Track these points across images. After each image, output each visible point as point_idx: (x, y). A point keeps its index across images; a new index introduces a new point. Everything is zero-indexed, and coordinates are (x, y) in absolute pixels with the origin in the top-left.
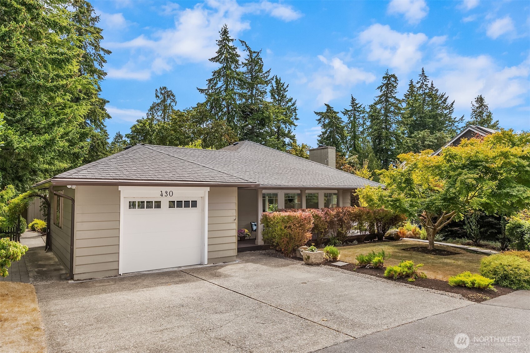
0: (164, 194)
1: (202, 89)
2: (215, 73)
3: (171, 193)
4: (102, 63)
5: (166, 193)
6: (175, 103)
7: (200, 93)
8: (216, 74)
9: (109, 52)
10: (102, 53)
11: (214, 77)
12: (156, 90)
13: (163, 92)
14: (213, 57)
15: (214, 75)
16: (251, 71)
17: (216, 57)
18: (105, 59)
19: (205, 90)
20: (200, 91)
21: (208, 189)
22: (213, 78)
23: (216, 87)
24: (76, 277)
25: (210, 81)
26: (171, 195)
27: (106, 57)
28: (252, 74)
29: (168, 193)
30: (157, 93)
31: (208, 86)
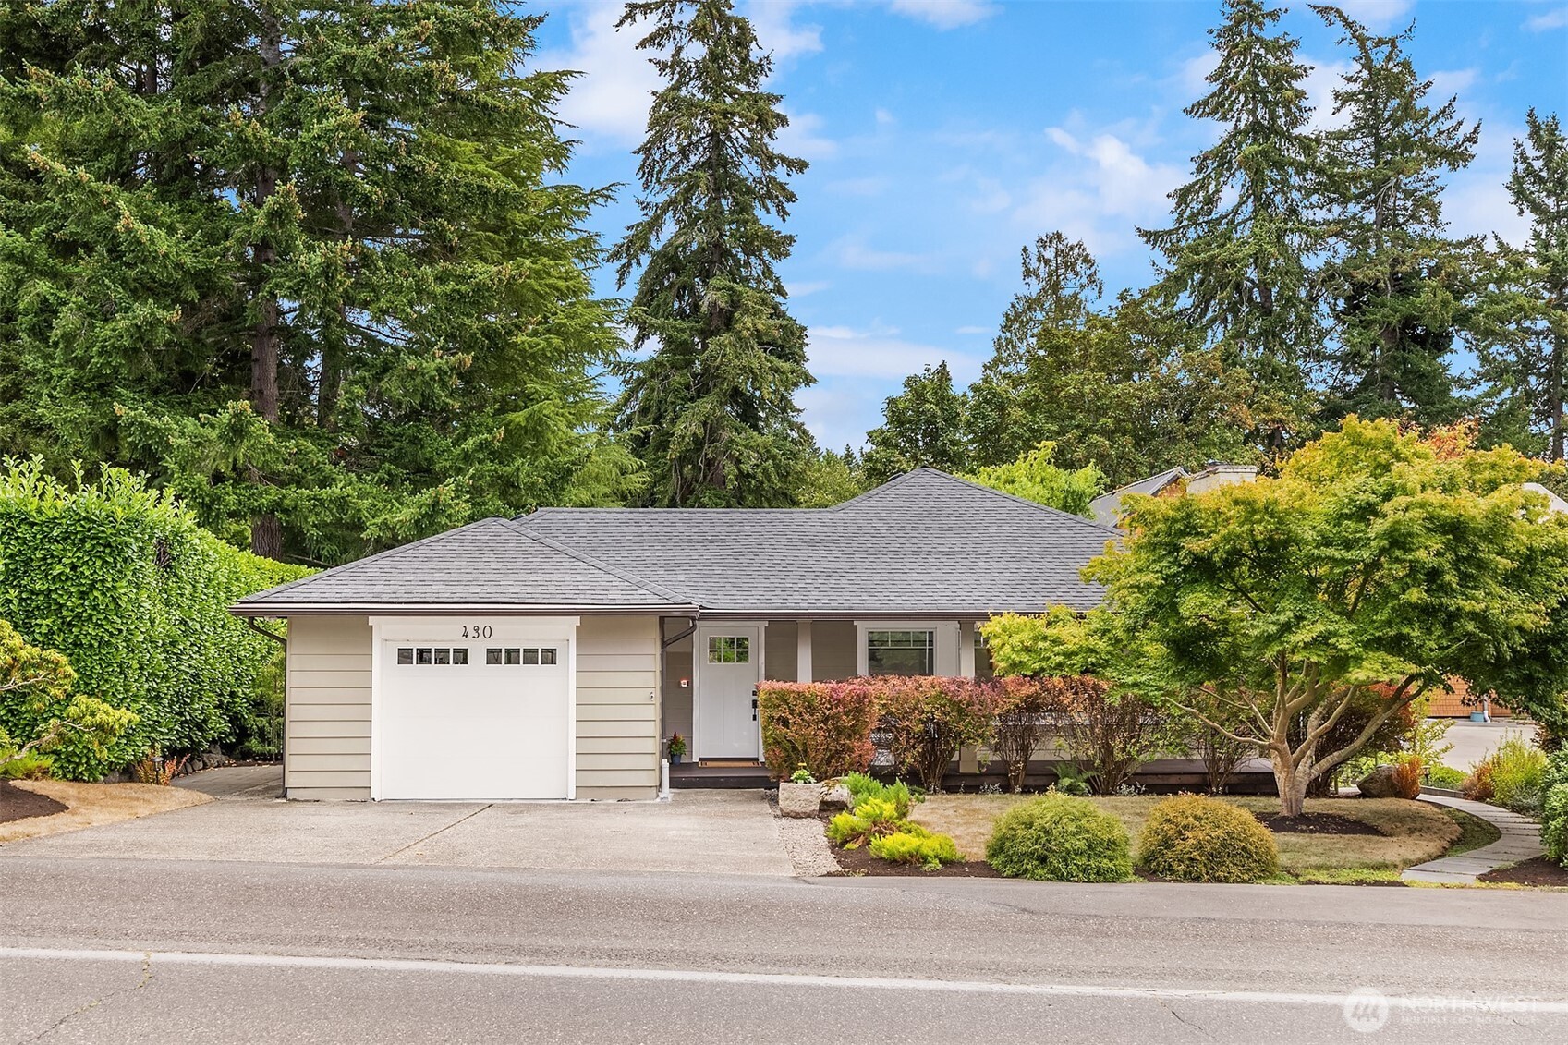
0: (471, 633)
1: (1156, 233)
2: (1205, 158)
3: (487, 630)
4: (785, 205)
5: (476, 629)
6: (1097, 289)
7: (1149, 246)
8: (1212, 165)
9: (801, 166)
10: (780, 173)
11: (1200, 177)
12: (1025, 250)
13: (1049, 253)
14: (1202, 98)
15: (1199, 170)
16: (1367, 126)
17: (1213, 96)
18: (790, 188)
19: (1170, 232)
20: (1149, 241)
21: (576, 620)
22: (1197, 182)
23: (1214, 216)
24: (290, 794)
25: (1183, 195)
26: (487, 634)
27: (794, 182)
28: (1376, 135)
29: (481, 631)
30: (1028, 260)
31: (1176, 215)
